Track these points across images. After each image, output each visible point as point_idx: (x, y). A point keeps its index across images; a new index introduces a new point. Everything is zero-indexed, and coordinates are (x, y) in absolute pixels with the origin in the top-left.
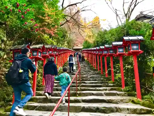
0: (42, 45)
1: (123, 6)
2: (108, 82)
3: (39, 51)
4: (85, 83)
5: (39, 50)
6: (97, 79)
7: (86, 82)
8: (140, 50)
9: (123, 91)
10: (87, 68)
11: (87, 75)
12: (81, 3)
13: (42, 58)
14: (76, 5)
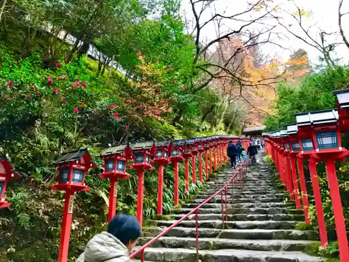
0: (122, 147)
1: (340, 24)
2: (295, 224)
3: (119, 160)
4: (235, 227)
5: (119, 158)
6: (272, 216)
7: (238, 223)
8: (340, 149)
9: (319, 255)
10: (263, 183)
11: (251, 204)
12: (238, 32)
13: (126, 173)
14: (229, 38)
